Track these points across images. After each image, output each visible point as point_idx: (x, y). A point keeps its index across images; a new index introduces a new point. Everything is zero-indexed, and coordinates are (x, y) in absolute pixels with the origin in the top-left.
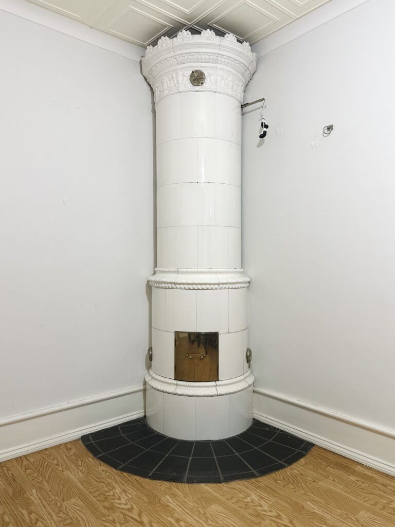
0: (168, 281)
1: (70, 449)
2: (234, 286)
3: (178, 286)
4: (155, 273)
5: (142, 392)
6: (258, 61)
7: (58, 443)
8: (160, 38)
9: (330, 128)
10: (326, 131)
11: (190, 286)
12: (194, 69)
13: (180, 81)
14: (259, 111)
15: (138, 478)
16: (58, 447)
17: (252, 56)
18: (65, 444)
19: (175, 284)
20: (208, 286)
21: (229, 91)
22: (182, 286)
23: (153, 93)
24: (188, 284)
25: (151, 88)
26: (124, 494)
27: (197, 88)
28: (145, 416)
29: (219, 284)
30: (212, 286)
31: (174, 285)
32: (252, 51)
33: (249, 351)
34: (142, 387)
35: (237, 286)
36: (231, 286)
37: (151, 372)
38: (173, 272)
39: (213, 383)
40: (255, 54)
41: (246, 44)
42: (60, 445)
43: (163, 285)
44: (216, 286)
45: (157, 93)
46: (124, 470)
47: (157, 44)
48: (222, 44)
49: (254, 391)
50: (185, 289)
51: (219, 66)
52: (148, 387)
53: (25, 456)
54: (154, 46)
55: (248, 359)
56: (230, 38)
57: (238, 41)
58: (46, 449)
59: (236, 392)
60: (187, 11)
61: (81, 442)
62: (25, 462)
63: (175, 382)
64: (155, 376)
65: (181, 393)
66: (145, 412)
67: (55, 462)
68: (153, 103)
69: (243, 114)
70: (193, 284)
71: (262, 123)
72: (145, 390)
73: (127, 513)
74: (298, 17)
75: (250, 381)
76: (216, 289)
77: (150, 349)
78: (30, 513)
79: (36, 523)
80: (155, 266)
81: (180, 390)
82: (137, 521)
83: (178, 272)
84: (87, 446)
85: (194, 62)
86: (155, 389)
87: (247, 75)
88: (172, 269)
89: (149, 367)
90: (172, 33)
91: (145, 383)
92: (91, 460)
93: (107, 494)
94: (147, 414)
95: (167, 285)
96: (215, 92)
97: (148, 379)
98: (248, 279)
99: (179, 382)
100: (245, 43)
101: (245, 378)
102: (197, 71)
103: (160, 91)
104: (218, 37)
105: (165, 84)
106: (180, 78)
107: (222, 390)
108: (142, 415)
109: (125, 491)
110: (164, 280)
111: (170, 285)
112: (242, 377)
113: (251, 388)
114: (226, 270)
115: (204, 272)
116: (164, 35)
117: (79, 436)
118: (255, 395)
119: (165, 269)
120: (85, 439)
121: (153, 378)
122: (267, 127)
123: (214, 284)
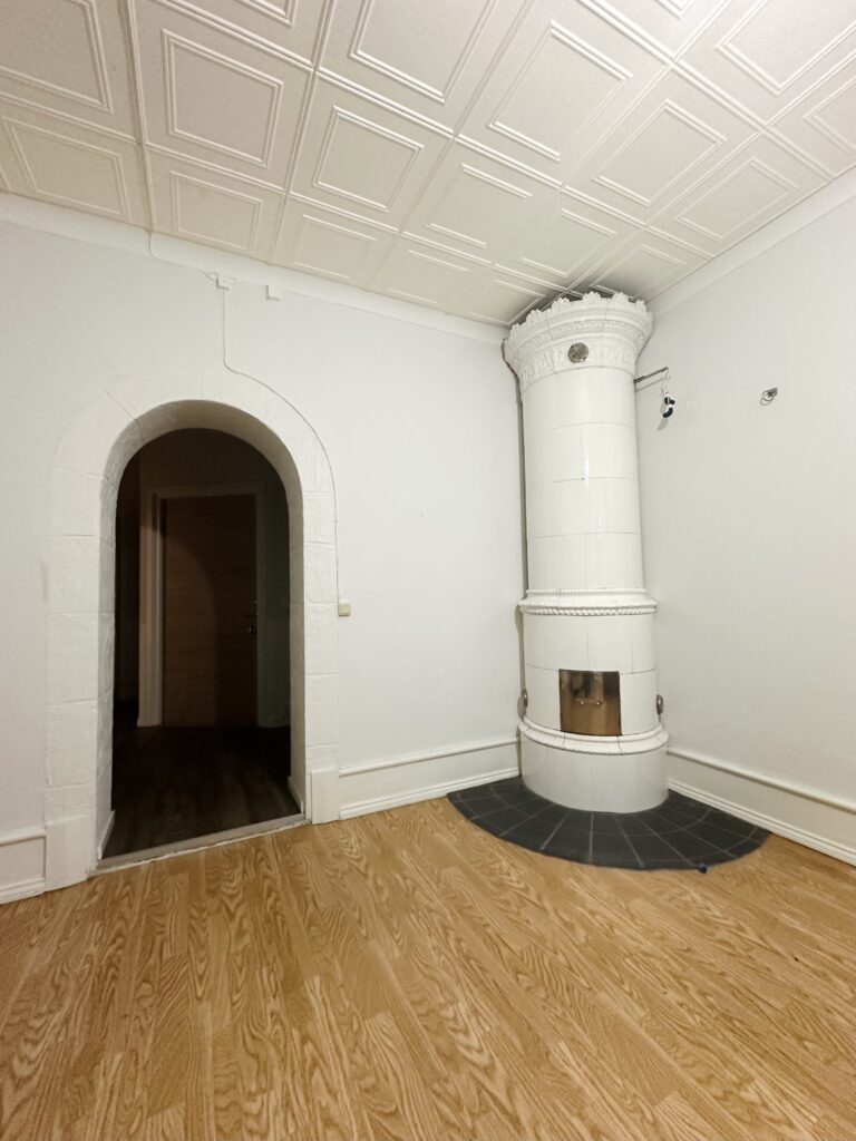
0: (548, 605)
1: (437, 807)
2: (638, 611)
3: (561, 611)
4: (525, 596)
5: (514, 746)
6: (654, 323)
7: (421, 799)
8: (529, 312)
9: (772, 393)
10: (767, 397)
11: (579, 612)
12: (573, 343)
13: (556, 360)
14: (659, 385)
15: (526, 851)
16: (422, 803)
17: (647, 317)
18: (430, 801)
19: (557, 608)
20: (602, 611)
21: (620, 364)
22: (567, 612)
23: (518, 381)
24: (575, 609)
25: (516, 376)
26: (513, 869)
27: (577, 365)
28: (520, 775)
29: (617, 609)
30: (608, 611)
31: (557, 611)
32: (648, 310)
33: (659, 698)
34: (515, 739)
35: (642, 611)
36: (633, 611)
37: (527, 721)
38: (554, 594)
39: (614, 738)
40: (651, 314)
41: (640, 303)
42: (424, 802)
43: (541, 611)
44: (614, 611)
45: (524, 379)
46: (506, 838)
47: (525, 321)
48: (611, 306)
49: (668, 753)
50: (571, 615)
51: (605, 334)
52: (523, 738)
53: (388, 811)
54: (520, 323)
55: (659, 710)
56: (620, 298)
57: (630, 301)
58: (409, 805)
59: (645, 752)
60: (564, 274)
61: (447, 800)
62: (388, 818)
63: (562, 734)
64: (532, 724)
65: (571, 748)
66: (520, 770)
67: (422, 820)
68: (519, 393)
69: (636, 391)
70: (581, 609)
71: (666, 399)
72: (519, 743)
73: (522, 894)
74: (714, 256)
75: (664, 738)
76: (614, 614)
77: (524, 692)
78: (405, 878)
79: (414, 891)
80: (526, 586)
81: (569, 745)
82: (536, 905)
83: (560, 594)
84: (456, 805)
85: (573, 334)
86: (536, 742)
87: (641, 342)
88: (552, 590)
89: (522, 714)
90: (544, 304)
91: (519, 734)
92: (463, 822)
93: (492, 866)
94: (523, 773)
95: (546, 611)
96: (602, 367)
97: (523, 728)
98: (655, 603)
99: (567, 735)
100: (638, 301)
101: (657, 734)
102: (577, 345)
103: (529, 376)
104: (604, 300)
105: (536, 367)
106: (556, 355)
107: (626, 748)
108: (516, 774)
109: (514, 867)
110: (542, 604)
111: (550, 611)
112: (653, 733)
113: (665, 748)
114: (624, 590)
115: (596, 593)
116: (534, 308)
117: (444, 794)
118: (669, 757)
119: (543, 591)
120: (451, 796)
121: (530, 727)
122: (672, 402)
123: (611, 609)
